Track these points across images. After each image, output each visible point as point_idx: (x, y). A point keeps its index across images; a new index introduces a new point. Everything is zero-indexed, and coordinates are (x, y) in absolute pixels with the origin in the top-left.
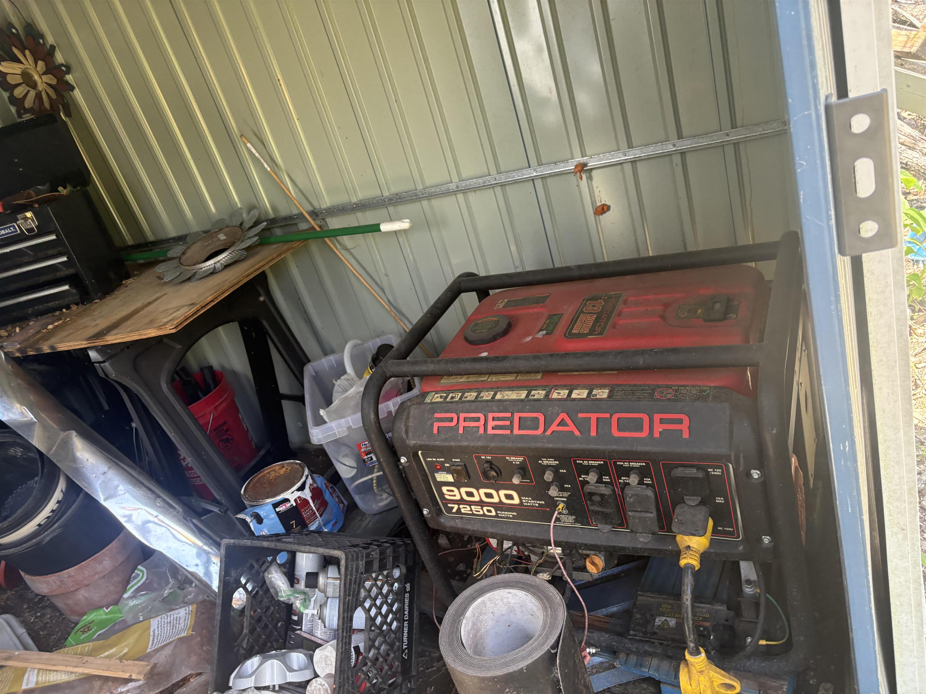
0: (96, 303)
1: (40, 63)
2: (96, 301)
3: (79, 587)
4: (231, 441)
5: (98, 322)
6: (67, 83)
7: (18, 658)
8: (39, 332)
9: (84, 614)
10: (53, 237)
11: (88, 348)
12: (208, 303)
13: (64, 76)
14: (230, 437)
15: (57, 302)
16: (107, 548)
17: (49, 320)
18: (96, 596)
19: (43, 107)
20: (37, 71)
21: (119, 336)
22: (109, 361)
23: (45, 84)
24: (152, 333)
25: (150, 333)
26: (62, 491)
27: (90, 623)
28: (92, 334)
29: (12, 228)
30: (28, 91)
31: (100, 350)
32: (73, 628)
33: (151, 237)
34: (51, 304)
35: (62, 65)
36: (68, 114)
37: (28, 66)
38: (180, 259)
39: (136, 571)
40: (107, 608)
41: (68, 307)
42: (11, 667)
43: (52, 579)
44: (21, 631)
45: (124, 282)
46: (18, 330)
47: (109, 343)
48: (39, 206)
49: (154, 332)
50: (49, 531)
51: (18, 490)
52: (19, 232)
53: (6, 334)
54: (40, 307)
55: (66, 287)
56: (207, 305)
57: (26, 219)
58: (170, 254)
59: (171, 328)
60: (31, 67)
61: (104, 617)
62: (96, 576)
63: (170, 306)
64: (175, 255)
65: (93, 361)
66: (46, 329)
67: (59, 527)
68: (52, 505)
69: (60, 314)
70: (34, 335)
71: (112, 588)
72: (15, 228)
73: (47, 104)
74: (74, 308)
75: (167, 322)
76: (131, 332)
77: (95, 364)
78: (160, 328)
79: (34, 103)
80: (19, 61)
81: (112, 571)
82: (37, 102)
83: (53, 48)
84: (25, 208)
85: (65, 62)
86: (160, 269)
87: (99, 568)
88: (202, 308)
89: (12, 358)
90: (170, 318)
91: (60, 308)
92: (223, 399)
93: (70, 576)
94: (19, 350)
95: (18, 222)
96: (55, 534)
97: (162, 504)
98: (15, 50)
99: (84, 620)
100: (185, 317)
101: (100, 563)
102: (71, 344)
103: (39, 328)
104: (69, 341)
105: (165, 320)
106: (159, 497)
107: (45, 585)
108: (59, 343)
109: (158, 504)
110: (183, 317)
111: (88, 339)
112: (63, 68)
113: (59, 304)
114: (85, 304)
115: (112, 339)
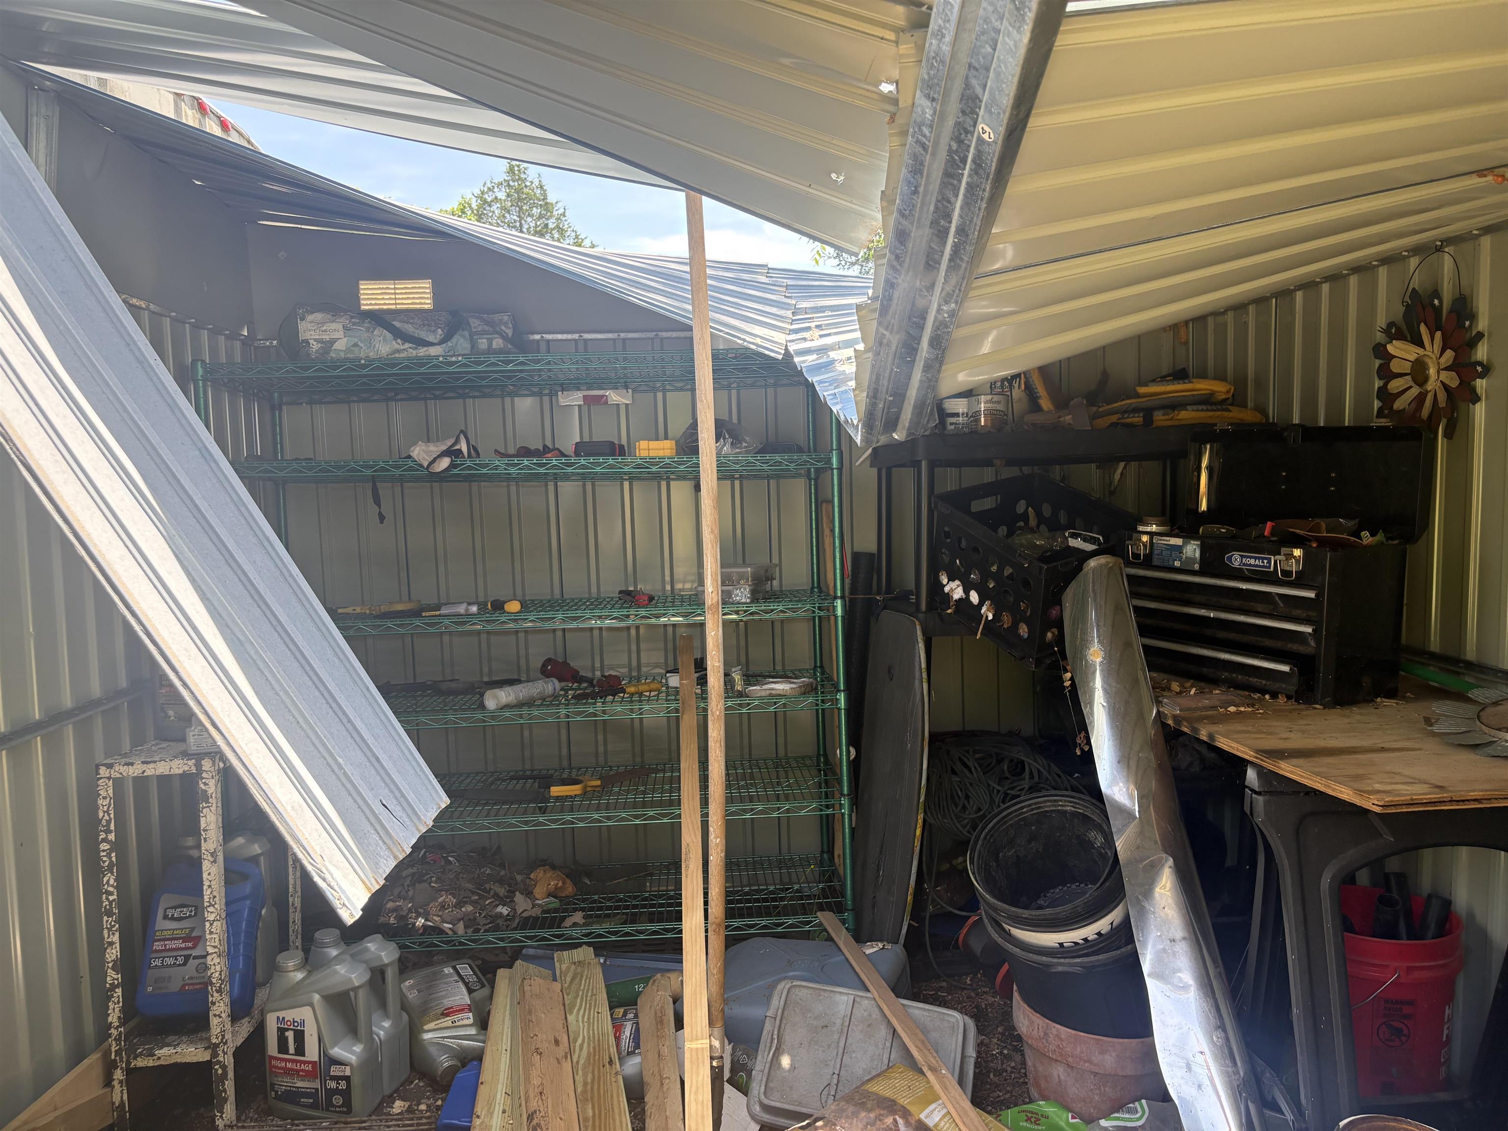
0: (1315, 708)
1: (1449, 354)
2: (1318, 706)
3: (1059, 1059)
4: (1404, 1039)
5: (1292, 735)
6: (1473, 390)
7: (940, 1078)
8: (1214, 708)
9: (1045, 1098)
10: (1311, 594)
11: (1252, 763)
12: (1468, 800)
13: (1475, 380)
14: (1406, 1032)
15: (1264, 682)
16: (1121, 1040)
17: (1237, 700)
18: (1073, 1090)
19: (1418, 415)
20: (1439, 363)
21: (1298, 771)
22: (1267, 797)
23: (1439, 384)
24: (1345, 794)
25: (1341, 792)
26: (1112, 924)
27: (1042, 1116)
28: (1268, 748)
29: (1265, 561)
30: (1411, 387)
31: (1265, 775)
32: (1025, 1103)
33: (1471, 653)
34: (1254, 680)
35: (1480, 363)
36: (1448, 435)
37: (1430, 354)
38: (1483, 709)
39: (1137, 1103)
40: (1073, 1118)
41: (1274, 696)
42: (928, 1082)
43: (1040, 1021)
44: (972, 1053)
45: (1379, 700)
46: (1193, 692)
47: (1281, 772)
48: (1317, 546)
49: (1348, 795)
50: (1067, 960)
51: (1074, 886)
52: (1272, 569)
53: (1178, 689)
54: (1240, 677)
55: (1285, 668)
56: (1463, 801)
57: (1290, 556)
58: (1473, 694)
59: (1376, 802)
60: (1433, 356)
61: (1062, 1124)
62: (1087, 1065)
63: (1406, 772)
64: (1480, 699)
65: (1246, 784)
66: (1226, 709)
67: (1081, 965)
68: (1089, 932)
69: (1259, 698)
70: (1206, 708)
71: (1097, 1098)
72: (1269, 562)
73: (1425, 412)
74: (1282, 699)
75: (1379, 792)
76: (1318, 774)
77: (1247, 790)
78: (1360, 792)
79: (1410, 404)
80: (1421, 344)
81: (1109, 1075)
82: (1413, 405)
83: (1480, 336)
84: (1298, 542)
85: (1488, 360)
86: (1439, 707)
87: (1096, 1058)
88: (1451, 801)
89: (1162, 722)
90: (1388, 788)
91: (1263, 692)
92: (1432, 964)
93: (1058, 1036)
94: (1175, 717)
95: (1278, 557)
96: (1070, 969)
97: (1220, 1042)
98: (1423, 329)
99: (1039, 1106)
100: (1412, 800)
101: (1102, 1053)
102: (1234, 745)
103: (1218, 703)
104: (1233, 740)
105: (1378, 786)
106: (1224, 1030)
107: (1026, 1022)
108: (1223, 736)
109: (1215, 1038)
110: (1409, 797)
111: (1258, 751)
112: (1479, 369)
113: (1265, 685)
114: (1299, 703)
115: (1287, 769)
